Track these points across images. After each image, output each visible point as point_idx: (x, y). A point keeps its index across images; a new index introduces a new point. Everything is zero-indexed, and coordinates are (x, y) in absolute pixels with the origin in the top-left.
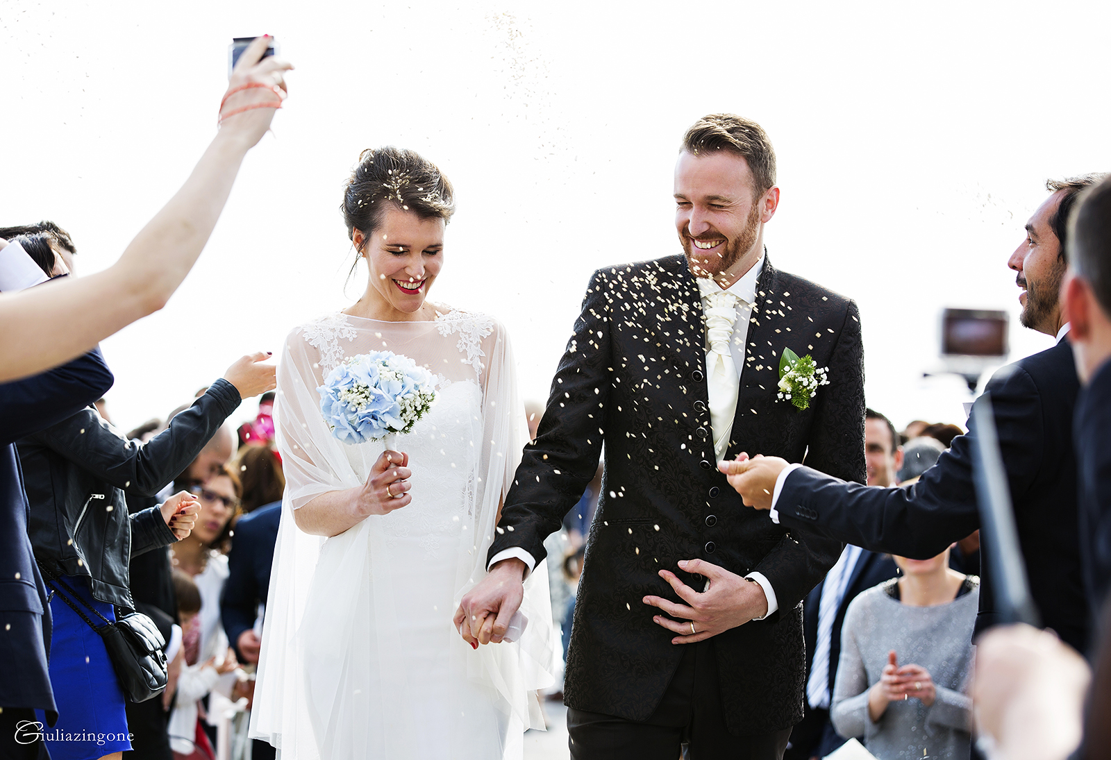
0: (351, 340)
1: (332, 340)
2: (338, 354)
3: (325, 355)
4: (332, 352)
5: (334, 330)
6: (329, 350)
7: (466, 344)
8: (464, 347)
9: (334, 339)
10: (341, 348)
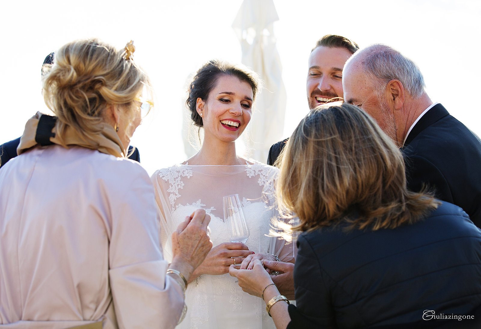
0: (189, 177)
1: (177, 178)
2: (180, 186)
3: (172, 186)
4: (176, 184)
5: (179, 172)
6: (174, 183)
7: (264, 182)
8: (263, 183)
9: (178, 177)
10: (182, 182)
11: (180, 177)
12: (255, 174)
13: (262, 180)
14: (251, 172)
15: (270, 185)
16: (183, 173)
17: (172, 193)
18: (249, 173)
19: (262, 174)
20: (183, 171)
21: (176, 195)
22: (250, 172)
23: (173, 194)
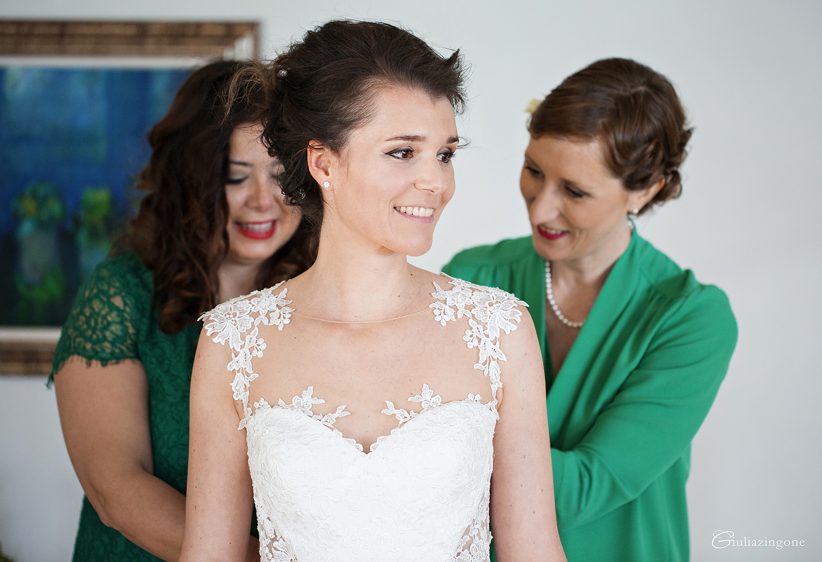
11: (256, 329)
12: (456, 317)
13: (475, 336)
14: (444, 312)
15: (494, 347)
16: (267, 316)
17: (239, 371)
18: (440, 315)
19: (473, 316)
20: (269, 312)
21: (248, 375)
22: (442, 311)
23: (243, 373)
